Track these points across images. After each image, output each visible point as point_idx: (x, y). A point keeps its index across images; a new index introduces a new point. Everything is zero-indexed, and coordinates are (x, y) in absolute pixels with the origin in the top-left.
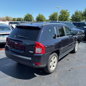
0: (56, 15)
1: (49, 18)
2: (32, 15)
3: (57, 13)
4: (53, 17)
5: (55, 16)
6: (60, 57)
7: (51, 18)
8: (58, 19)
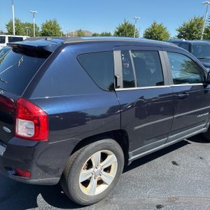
0: (198, 25)
1: (177, 33)
2: (134, 26)
3: (202, 18)
4: (188, 31)
5: (195, 28)
6: (134, 154)
7: (182, 33)
8: (204, 35)
